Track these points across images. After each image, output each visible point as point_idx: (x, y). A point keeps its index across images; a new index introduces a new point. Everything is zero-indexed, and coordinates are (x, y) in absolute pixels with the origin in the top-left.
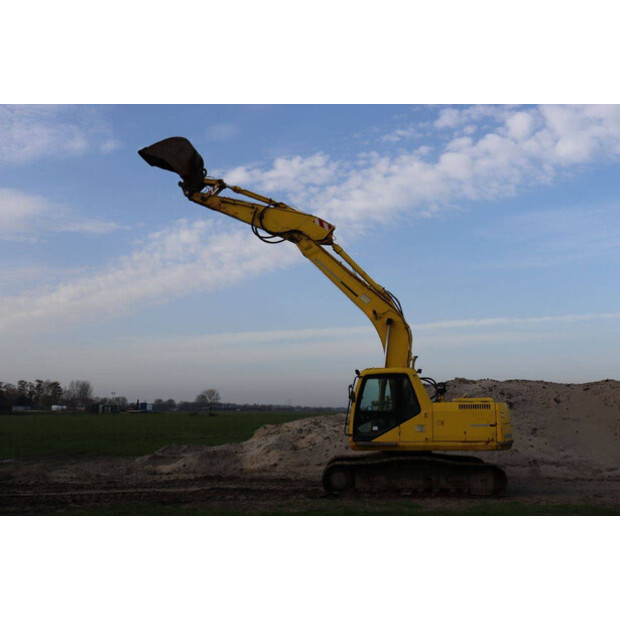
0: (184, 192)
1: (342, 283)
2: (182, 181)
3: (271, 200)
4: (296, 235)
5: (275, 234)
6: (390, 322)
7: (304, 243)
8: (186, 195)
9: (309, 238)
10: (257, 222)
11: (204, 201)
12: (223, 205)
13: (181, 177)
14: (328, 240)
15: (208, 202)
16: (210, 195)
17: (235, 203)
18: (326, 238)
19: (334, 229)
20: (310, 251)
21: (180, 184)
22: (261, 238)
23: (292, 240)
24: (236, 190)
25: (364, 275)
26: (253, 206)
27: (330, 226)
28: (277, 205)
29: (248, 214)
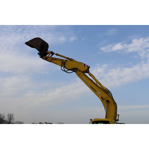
0: (40, 56)
1: (91, 86)
2: (39, 52)
3: (68, 58)
4: (75, 70)
5: (69, 70)
6: (108, 101)
7: (78, 73)
8: (41, 57)
9: (80, 71)
10: (63, 65)
11: (46, 59)
12: (52, 60)
13: (39, 51)
15: (48, 59)
16: (48, 57)
17: (56, 59)
18: (86, 71)
19: (89, 67)
20: (80, 75)
21: (38, 54)
22: (66, 71)
23: (74, 71)
24: (57, 55)
25: (99, 83)
26: (62, 60)
27: (87, 66)
28: (70, 59)
29: (60, 62)
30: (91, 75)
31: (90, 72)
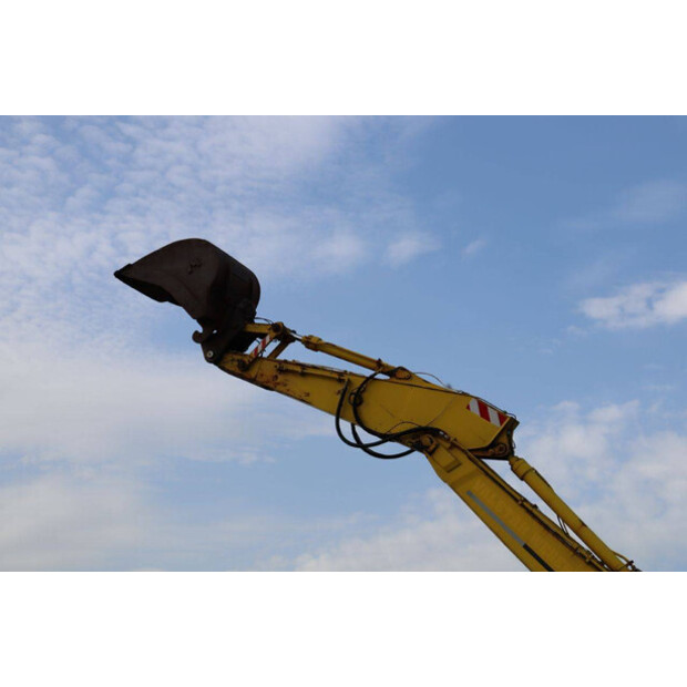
0: (205, 353)
1: (526, 547)
2: (200, 330)
3: (379, 362)
4: (426, 440)
5: (385, 438)
7: (444, 456)
8: (209, 360)
9: (454, 446)
10: (349, 411)
11: (244, 371)
12: (281, 378)
13: (200, 321)
14: (503, 449)
15: (253, 373)
16: (257, 358)
17: (304, 371)
18: (493, 445)
19: (513, 423)
20: (458, 473)
21: (196, 337)
22: (365, 448)
23: (418, 447)
24: (312, 344)
25: (581, 527)
26: (341, 377)
27: (502, 416)
28: (393, 373)
29: (331, 392)
30: (525, 473)
31: (517, 453)
